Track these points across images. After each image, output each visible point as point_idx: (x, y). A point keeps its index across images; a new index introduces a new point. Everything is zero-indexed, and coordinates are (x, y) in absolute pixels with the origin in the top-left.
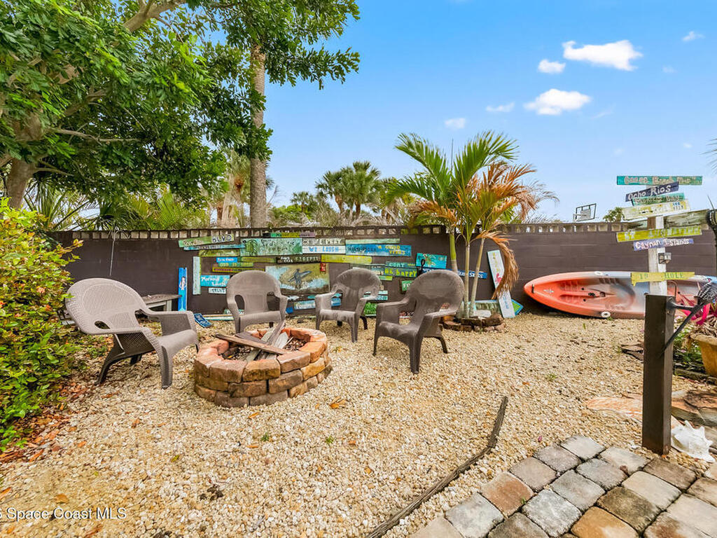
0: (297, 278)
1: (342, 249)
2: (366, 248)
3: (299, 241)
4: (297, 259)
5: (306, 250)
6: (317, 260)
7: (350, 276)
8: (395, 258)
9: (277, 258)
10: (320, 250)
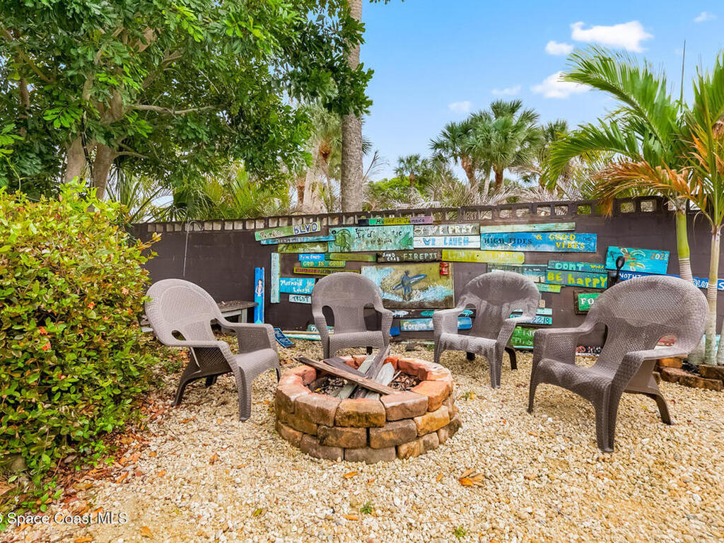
0: (405, 284)
1: (475, 241)
2: (515, 239)
3: (408, 229)
4: (405, 257)
5: (418, 243)
6: (435, 258)
7: (487, 283)
8: (566, 254)
9: (378, 255)
10: (439, 242)
